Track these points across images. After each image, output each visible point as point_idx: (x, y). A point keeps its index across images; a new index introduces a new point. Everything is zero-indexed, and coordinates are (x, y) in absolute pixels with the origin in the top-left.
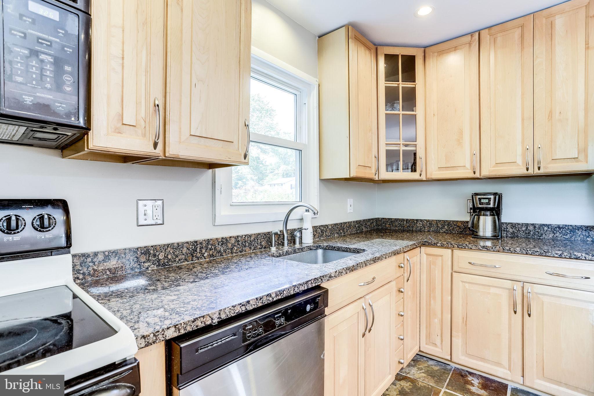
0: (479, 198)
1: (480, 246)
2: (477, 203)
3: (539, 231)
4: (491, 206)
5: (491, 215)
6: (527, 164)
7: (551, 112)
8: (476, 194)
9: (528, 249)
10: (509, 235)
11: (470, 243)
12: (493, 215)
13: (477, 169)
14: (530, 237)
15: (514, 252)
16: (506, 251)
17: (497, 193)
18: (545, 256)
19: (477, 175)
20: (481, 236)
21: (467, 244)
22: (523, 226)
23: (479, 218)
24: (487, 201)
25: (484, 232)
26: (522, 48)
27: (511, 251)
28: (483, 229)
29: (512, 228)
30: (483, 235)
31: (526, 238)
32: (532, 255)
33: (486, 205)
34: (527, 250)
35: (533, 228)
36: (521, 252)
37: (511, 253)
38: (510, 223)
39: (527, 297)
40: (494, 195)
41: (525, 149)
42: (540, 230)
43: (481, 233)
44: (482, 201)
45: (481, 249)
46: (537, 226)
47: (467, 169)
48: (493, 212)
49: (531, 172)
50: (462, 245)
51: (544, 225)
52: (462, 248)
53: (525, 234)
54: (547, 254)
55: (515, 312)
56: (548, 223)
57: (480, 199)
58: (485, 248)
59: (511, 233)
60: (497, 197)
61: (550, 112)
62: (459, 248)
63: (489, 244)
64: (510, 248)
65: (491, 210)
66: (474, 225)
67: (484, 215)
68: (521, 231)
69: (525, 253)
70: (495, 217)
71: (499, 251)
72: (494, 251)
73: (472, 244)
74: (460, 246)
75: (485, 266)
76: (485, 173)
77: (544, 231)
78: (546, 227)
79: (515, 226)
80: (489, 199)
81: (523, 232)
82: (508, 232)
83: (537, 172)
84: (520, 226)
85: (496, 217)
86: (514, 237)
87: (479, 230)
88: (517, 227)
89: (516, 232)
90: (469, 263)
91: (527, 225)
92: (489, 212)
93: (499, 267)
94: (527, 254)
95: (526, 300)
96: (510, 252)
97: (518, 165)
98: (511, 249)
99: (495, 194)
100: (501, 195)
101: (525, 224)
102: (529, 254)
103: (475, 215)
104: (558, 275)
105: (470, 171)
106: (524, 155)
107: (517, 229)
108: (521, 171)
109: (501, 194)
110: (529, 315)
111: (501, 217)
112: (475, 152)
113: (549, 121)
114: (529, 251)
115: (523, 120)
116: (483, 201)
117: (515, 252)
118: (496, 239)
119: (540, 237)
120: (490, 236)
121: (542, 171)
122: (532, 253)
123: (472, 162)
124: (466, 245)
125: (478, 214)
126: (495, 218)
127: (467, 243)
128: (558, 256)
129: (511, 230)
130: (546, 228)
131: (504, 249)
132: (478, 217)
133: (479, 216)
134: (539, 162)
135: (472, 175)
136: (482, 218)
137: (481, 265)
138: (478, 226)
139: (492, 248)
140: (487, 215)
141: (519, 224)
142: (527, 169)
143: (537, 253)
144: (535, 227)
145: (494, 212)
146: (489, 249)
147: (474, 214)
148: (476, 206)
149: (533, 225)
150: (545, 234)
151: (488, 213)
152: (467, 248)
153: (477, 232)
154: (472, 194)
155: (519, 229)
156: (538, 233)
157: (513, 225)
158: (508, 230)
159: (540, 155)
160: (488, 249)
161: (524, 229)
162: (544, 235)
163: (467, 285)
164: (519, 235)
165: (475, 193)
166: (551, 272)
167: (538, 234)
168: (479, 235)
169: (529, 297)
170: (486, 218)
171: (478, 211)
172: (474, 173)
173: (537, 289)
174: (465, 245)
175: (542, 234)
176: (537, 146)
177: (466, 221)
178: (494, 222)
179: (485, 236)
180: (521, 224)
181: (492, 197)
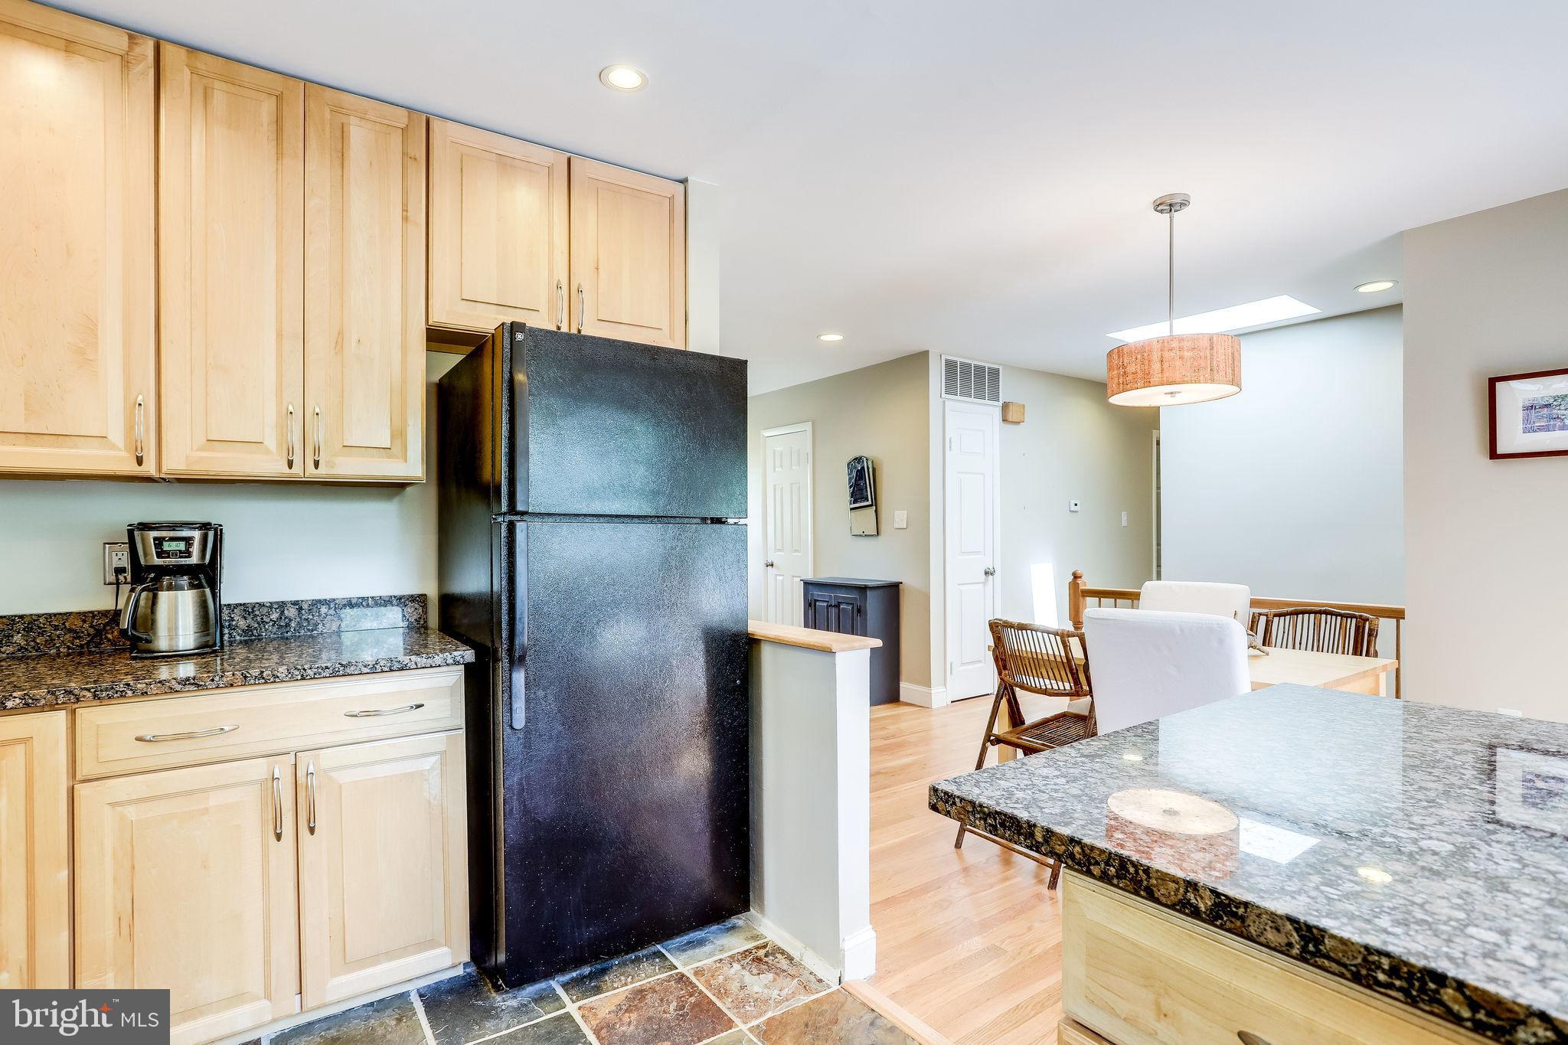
0: (155, 539)
1: (174, 682)
2: (149, 552)
3: (310, 617)
4: (194, 559)
5: (192, 586)
6: (290, 451)
7: (341, 333)
8: (145, 527)
9: (306, 667)
10: (238, 638)
11: (137, 679)
12: (199, 586)
13: (149, 450)
14: (289, 634)
15: (272, 680)
16: (252, 682)
17: (209, 524)
18: (343, 675)
19: (149, 468)
20: (164, 649)
21: (131, 683)
22: (274, 610)
23: (155, 598)
24: (182, 546)
25: (171, 639)
26: (280, 155)
27: (263, 678)
28: (169, 630)
29: (245, 618)
30: (170, 645)
31: (281, 638)
32: (314, 678)
33: (180, 557)
34: (304, 669)
35: (297, 613)
36: (290, 676)
37: (266, 683)
38: (241, 604)
39: (307, 787)
40: (200, 528)
41: (284, 411)
42: (313, 615)
43: (162, 643)
44: (166, 546)
45: (178, 687)
46: (305, 606)
47: (113, 447)
48: (199, 579)
49: (297, 471)
50: (112, 688)
51: (319, 601)
52: (110, 698)
53: (278, 628)
54: (348, 671)
55: (278, 837)
56: (328, 597)
57: (159, 542)
58: (192, 684)
59: (243, 631)
60: (211, 534)
61: (339, 334)
62: (99, 699)
63: (186, 669)
64: (262, 672)
65: (191, 571)
66: (139, 621)
67: (170, 588)
68: (267, 623)
69: (299, 677)
70: (204, 592)
71: (232, 685)
72: (217, 687)
73: (145, 678)
74: (104, 694)
75: (190, 736)
76: (176, 462)
77: (320, 616)
78: (324, 607)
79: (253, 612)
80: (188, 541)
81: (273, 625)
82: (234, 629)
83: (312, 473)
84: (265, 610)
85: (208, 591)
86: (251, 640)
87: (155, 633)
88: (257, 613)
89: (256, 625)
90: (139, 739)
91: (282, 605)
92: (185, 578)
93: (234, 727)
94: (303, 678)
95: (304, 794)
96: (263, 681)
97: (268, 452)
98: (265, 674)
99: (205, 527)
100: (221, 530)
101: (277, 603)
102: (308, 677)
103: (143, 590)
104: (368, 714)
105: (124, 454)
106: (282, 429)
107: (259, 619)
108: (275, 468)
109: (221, 525)
110: (312, 830)
111: (220, 590)
112: (140, 397)
113: (336, 354)
114: (309, 671)
115: (280, 335)
116: (169, 546)
117: (275, 679)
118: (211, 653)
119: (312, 631)
120: (192, 648)
121: (323, 472)
122: (315, 674)
123: (130, 427)
124: (128, 685)
125: (152, 585)
126: (203, 595)
127: (129, 679)
128: (369, 671)
129: (242, 624)
130: (324, 610)
131: (245, 677)
132: (151, 594)
133: (154, 592)
134: (317, 450)
135: (130, 468)
136: (164, 596)
137: (177, 737)
138: (153, 622)
139: (213, 680)
140: (182, 589)
141: (262, 605)
142: (290, 464)
143: (327, 673)
144: (300, 609)
145: (202, 576)
146: (203, 683)
147: (140, 588)
148: (146, 561)
149: (295, 603)
150: (323, 625)
151: (184, 581)
152: (130, 693)
153: (149, 641)
154: (129, 525)
155: (262, 619)
156: (308, 622)
157: (248, 610)
158: (234, 623)
159: (319, 434)
160: (199, 686)
161: (275, 616)
162: (320, 626)
163: (131, 812)
164: (264, 634)
165: (140, 524)
166: (356, 710)
167: (309, 624)
168: (156, 649)
169: (312, 786)
170: (176, 597)
171: (153, 575)
172: (140, 461)
173: (327, 758)
174: (121, 687)
175: (316, 625)
176: (311, 410)
177: (99, 612)
178: (203, 605)
179: (175, 649)
180: (268, 605)
181: (197, 535)
